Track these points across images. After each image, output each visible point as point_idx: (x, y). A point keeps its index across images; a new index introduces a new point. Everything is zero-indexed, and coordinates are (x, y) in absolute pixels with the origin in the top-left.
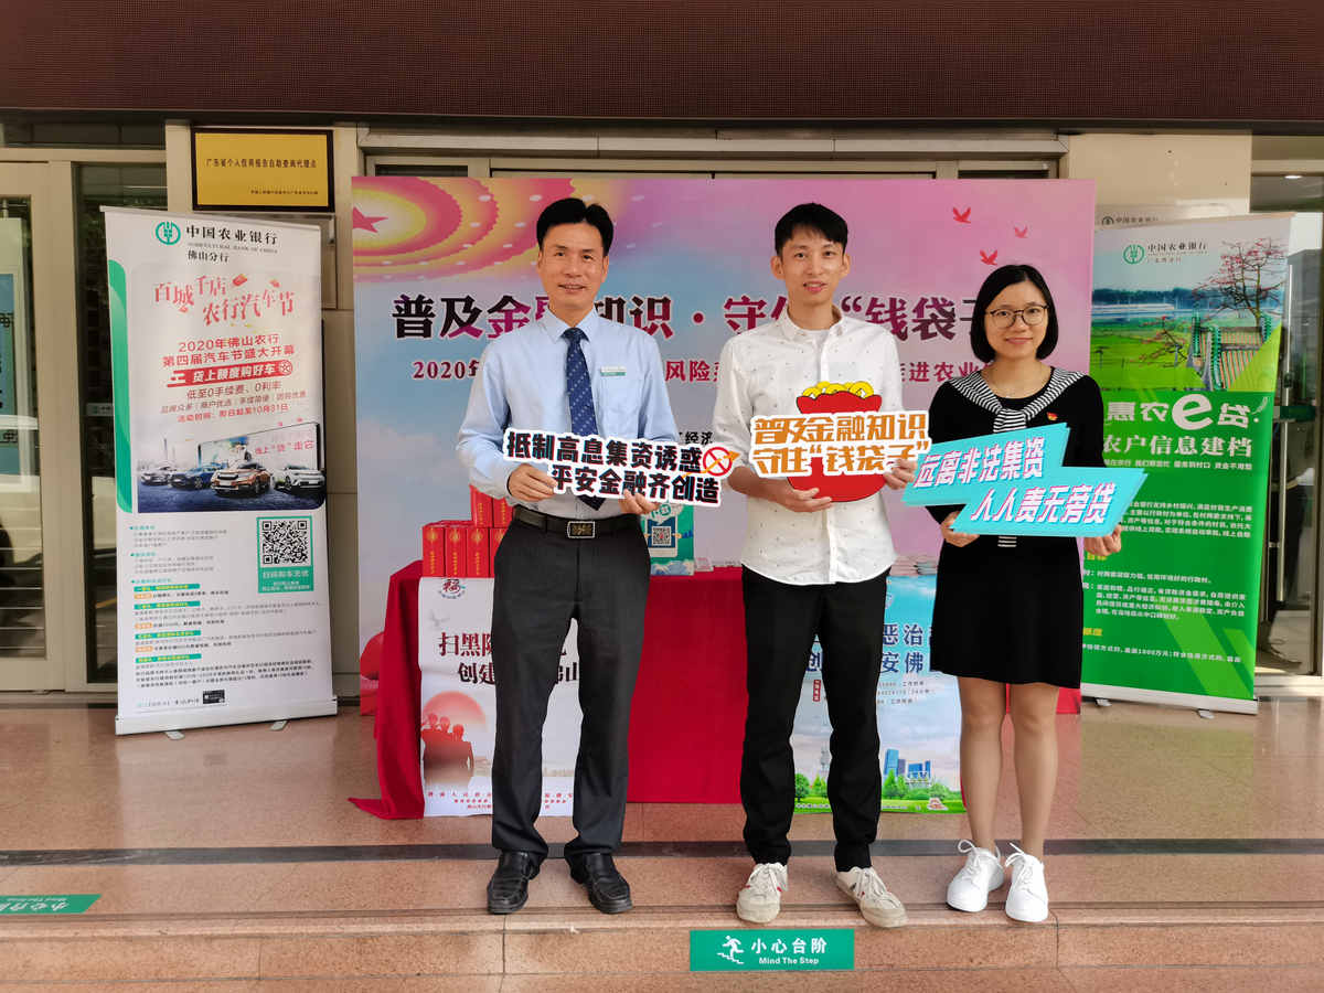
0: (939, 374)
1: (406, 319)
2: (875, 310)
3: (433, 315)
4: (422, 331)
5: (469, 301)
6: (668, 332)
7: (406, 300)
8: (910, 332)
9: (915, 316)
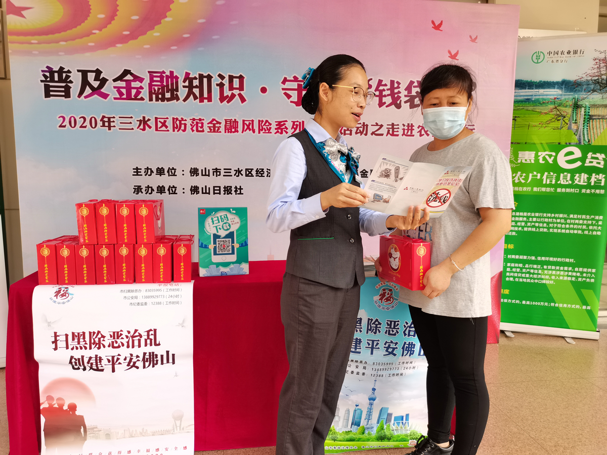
0: (420, 131)
1: (51, 84)
2: (381, 88)
3: (71, 82)
4: (63, 94)
5: (98, 72)
6: (243, 100)
7: (50, 70)
8: (403, 103)
9: (406, 93)
